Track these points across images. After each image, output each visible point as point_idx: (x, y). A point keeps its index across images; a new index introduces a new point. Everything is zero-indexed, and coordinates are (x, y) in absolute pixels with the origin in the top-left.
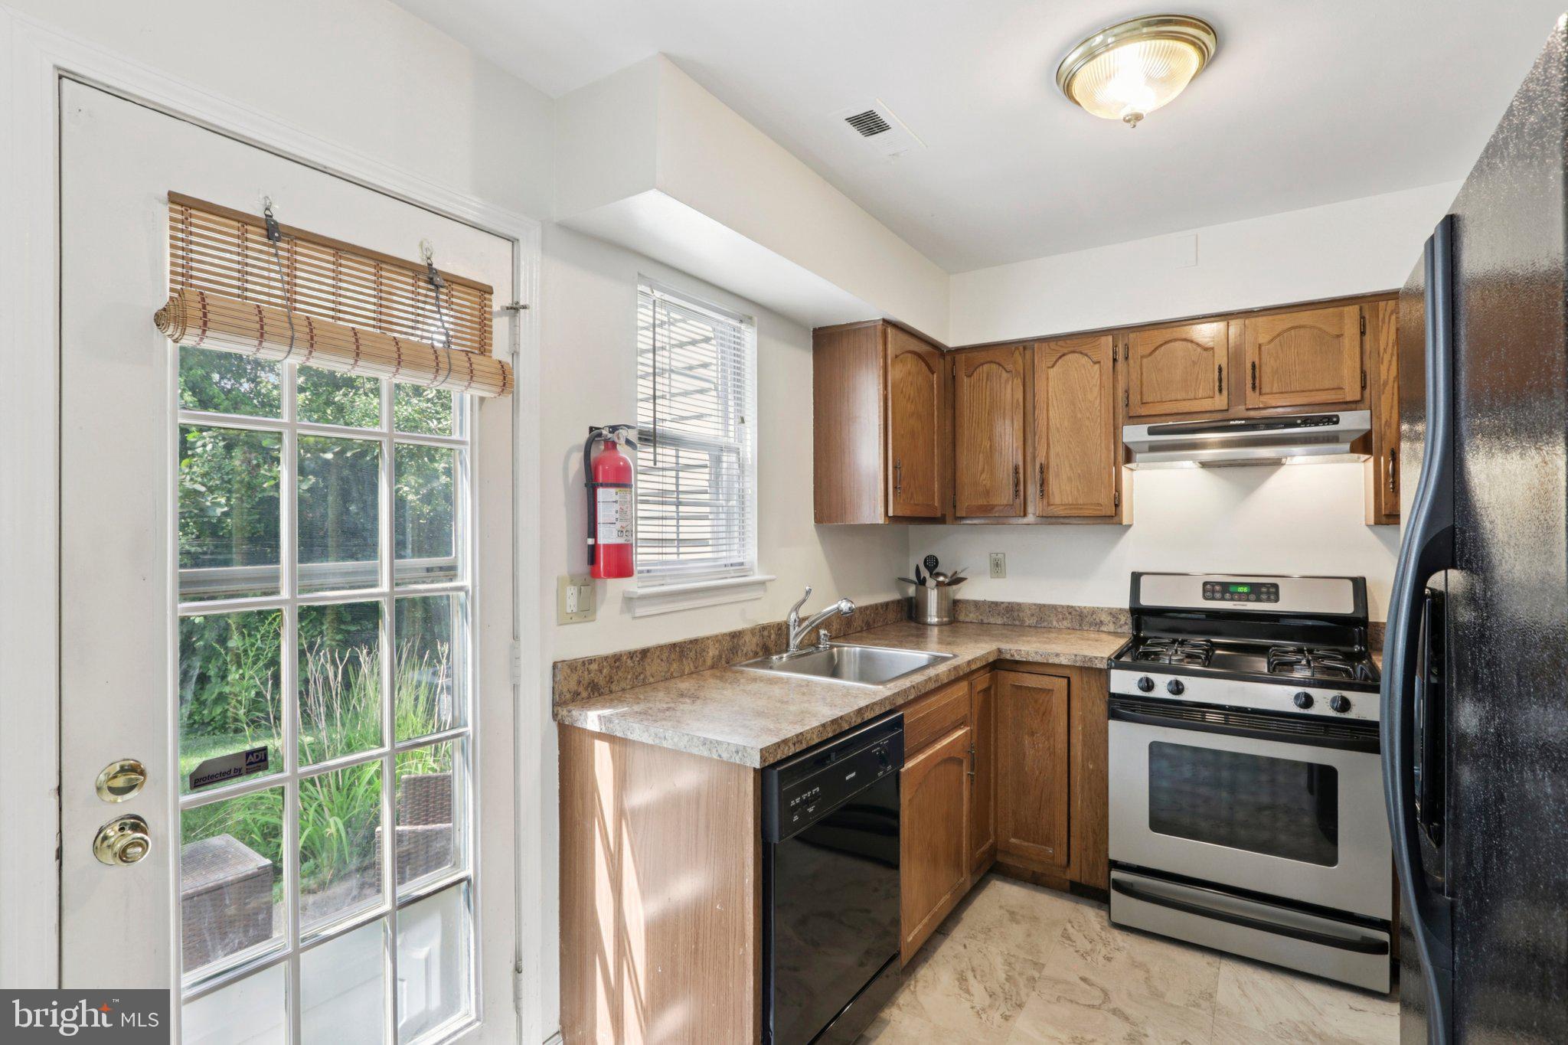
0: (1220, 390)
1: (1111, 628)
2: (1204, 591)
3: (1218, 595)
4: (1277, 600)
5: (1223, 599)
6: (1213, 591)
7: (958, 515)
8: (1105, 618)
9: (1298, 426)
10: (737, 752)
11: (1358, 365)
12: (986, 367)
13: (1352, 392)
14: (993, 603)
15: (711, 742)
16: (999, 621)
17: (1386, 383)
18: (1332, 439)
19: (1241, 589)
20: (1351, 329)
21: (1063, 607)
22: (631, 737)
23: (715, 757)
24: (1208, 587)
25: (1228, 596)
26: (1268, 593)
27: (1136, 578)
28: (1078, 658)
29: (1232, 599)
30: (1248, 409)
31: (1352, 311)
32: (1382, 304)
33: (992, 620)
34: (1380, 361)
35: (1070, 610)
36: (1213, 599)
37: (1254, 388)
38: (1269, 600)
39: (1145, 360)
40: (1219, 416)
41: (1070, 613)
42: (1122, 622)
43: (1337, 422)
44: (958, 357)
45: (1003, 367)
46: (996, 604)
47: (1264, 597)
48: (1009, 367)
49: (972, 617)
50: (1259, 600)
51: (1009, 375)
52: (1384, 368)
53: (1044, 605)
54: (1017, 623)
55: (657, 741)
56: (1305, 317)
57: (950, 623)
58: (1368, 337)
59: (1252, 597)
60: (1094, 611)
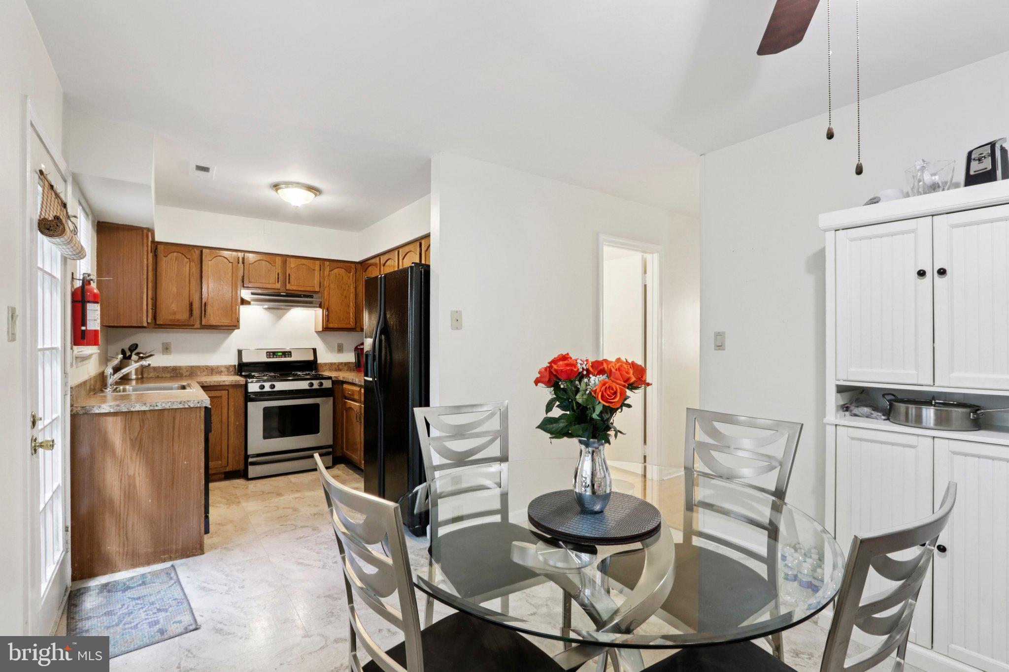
0: (278, 282)
1: (226, 373)
2: (267, 355)
3: (272, 356)
4: (291, 357)
5: (273, 357)
6: (270, 355)
7: (158, 323)
8: (223, 369)
9: (301, 297)
10: (198, 403)
11: (319, 280)
12: (175, 254)
13: (317, 289)
14: (165, 367)
15: (184, 402)
16: (168, 375)
17: (326, 287)
18: (311, 303)
19: (279, 354)
20: (317, 268)
21: (203, 366)
22: (132, 409)
23: (187, 406)
24: (268, 354)
25: (275, 356)
26: (288, 355)
27: (240, 352)
28: (233, 382)
29: (277, 358)
30: (287, 290)
31: (318, 262)
32: (326, 262)
33: (164, 375)
34: (324, 280)
35: (207, 368)
36: (270, 358)
37: (289, 282)
38: (288, 357)
39: (251, 265)
40: (277, 291)
41: (207, 369)
42: (231, 370)
43: (313, 298)
44: (159, 246)
45: (185, 256)
46: (167, 367)
47: (287, 356)
48: (188, 256)
49: (152, 375)
50: (285, 357)
51: (188, 260)
52: (325, 282)
53: (194, 366)
54: (179, 375)
55: (152, 408)
56: (305, 261)
57: (142, 378)
58: (321, 272)
59: (283, 356)
60: (218, 367)
